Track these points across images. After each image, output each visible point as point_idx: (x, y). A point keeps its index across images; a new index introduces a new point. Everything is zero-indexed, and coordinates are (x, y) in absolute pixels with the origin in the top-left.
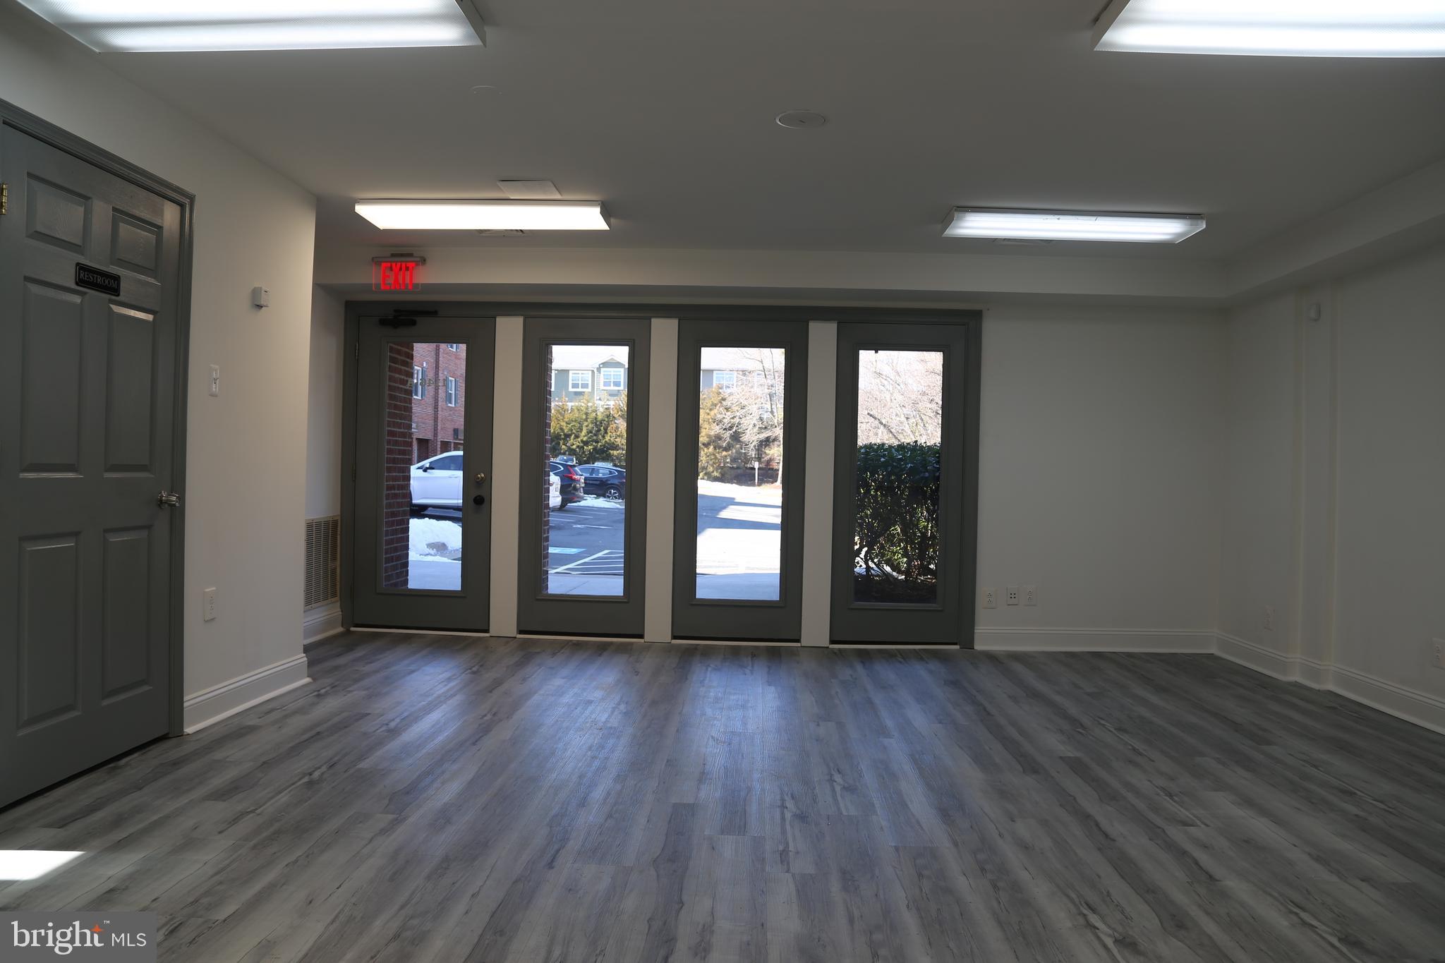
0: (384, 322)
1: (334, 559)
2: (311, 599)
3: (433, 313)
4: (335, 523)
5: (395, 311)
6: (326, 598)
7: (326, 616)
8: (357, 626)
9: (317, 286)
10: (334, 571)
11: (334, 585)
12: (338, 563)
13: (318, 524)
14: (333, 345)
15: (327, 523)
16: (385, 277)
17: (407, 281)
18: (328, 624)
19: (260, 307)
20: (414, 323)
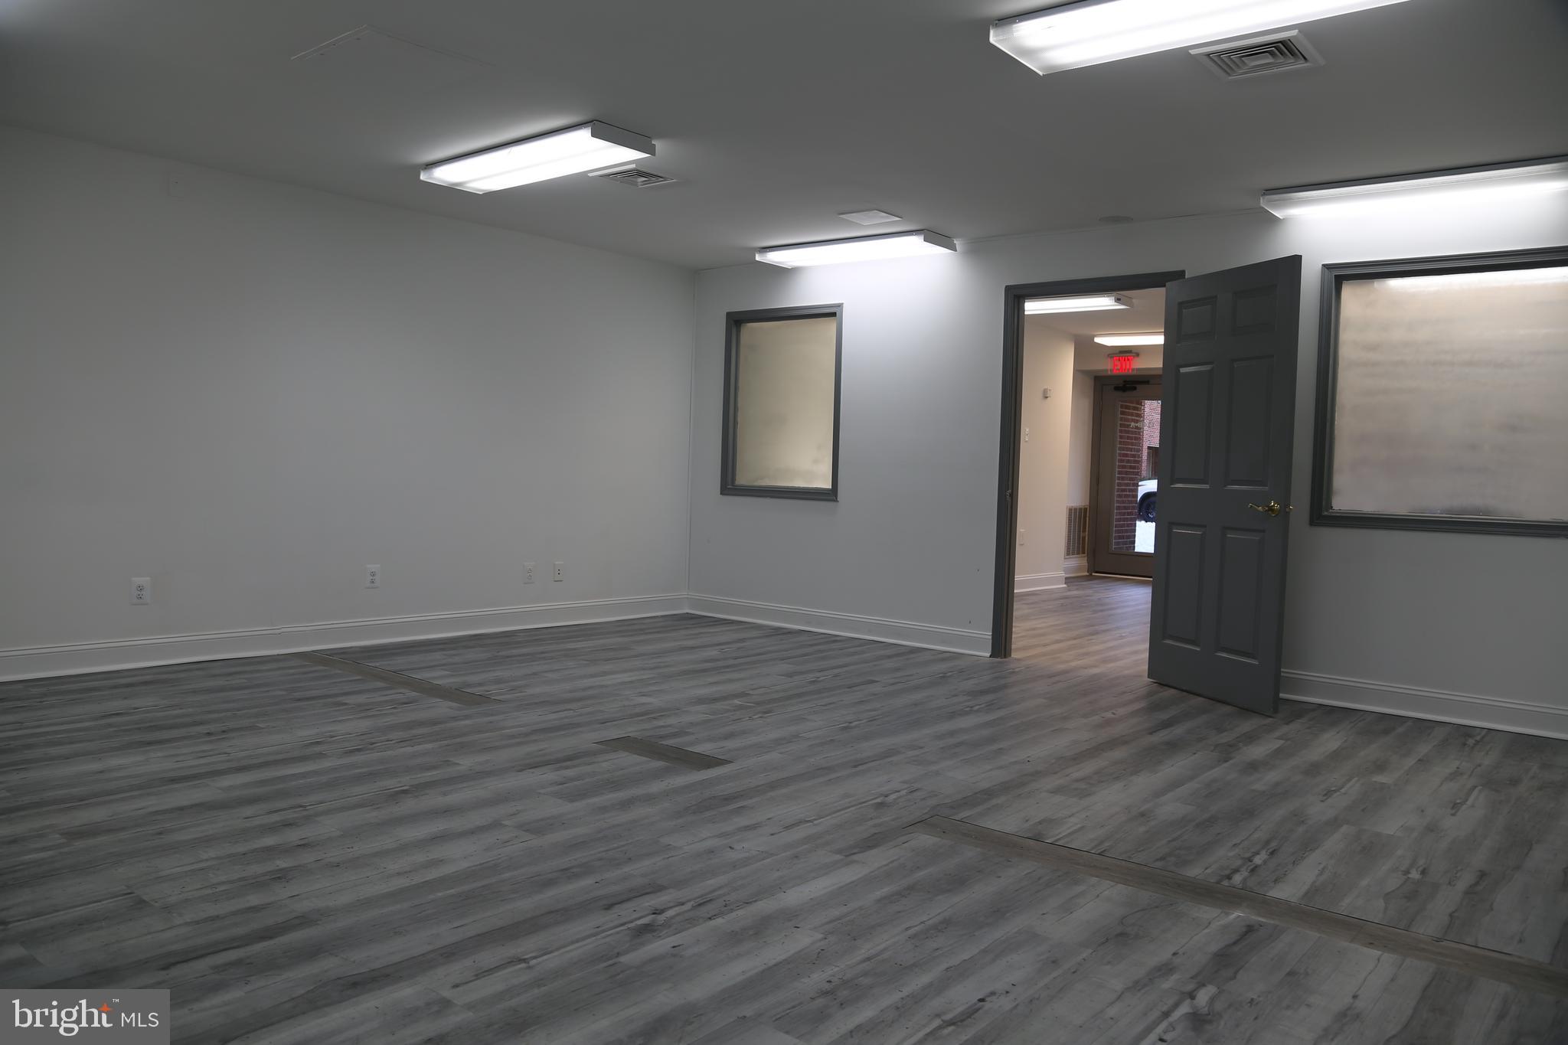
0: (1117, 388)
1: (1084, 531)
2: (1069, 552)
3: (1147, 382)
4: (1086, 509)
5: (1125, 381)
6: (1078, 554)
7: (1078, 562)
8: (1096, 572)
9: (1076, 371)
10: (1084, 538)
11: (1083, 548)
12: (1087, 533)
13: (1075, 509)
14: (1087, 404)
15: (1080, 509)
16: (1115, 365)
17: (1128, 367)
18: (1079, 569)
19: (1047, 397)
20: (1135, 388)
